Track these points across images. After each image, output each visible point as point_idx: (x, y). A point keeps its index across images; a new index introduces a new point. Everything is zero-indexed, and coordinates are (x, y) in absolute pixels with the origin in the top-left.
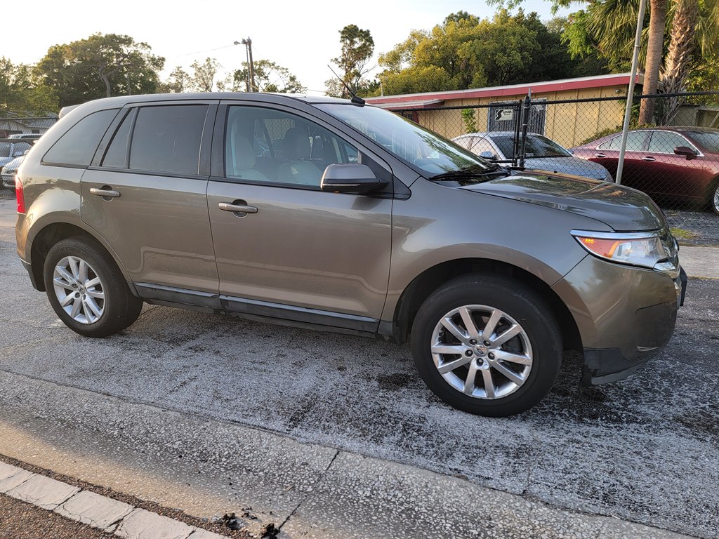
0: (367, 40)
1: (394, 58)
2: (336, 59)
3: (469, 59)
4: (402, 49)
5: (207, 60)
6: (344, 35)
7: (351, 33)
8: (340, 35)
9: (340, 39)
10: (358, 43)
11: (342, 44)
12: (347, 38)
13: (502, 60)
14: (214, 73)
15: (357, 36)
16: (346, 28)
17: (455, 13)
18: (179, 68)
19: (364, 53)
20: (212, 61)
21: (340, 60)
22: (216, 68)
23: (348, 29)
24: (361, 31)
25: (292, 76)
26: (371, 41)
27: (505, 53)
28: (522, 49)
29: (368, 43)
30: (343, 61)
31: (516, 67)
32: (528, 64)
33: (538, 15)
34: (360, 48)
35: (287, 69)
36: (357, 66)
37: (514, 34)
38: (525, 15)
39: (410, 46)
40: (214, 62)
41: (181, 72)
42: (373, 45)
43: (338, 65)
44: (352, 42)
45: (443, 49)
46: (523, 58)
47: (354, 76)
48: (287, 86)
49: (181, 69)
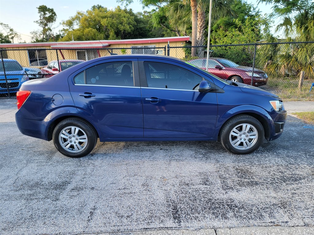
0: (53, 13)
1: (70, 23)
2: (37, 21)
3: (107, 26)
4: (74, 19)
6: (40, 10)
7: (43, 9)
8: (38, 10)
9: (38, 12)
10: (48, 15)
11: (39, 14)
12: (42, 11)
13: (121, 28)
15: (47, 11)
16: (40, 6)
17: (96, 5)
19: (51, 19)
21: (39, 22)
23: (42, 7)
24: (49, 9)
25: (11, 28)
26: (55, 14)
27: (122, 25)
28: (129, 24)
29: (53, 15)
30: (41, 22)
31: (128, 31)
32: (132, 30)
33: (133, 10)
34: (49, 17)
35: (7, 25)
36: (49, 25)
37: (125, 17)
38: (128, 10)
39: (77, 18)
42: (56, 16)
43: (38, 24)
44: (45, 14)
45: (94, 21)
46: (130, 28)
47: (48, 30)
48: (9, 34)
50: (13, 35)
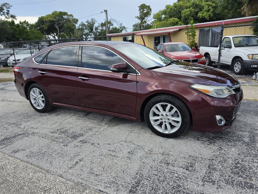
5: (92, 19)
7: (143, 7)
8: (139, 8)
9: (139, 10)
11: (140, 12)
12: (141, 9)
14: (94, 24)
15: (145, 8)
16: (141, 5)
18: (82, 23)
19: (147, 14)
20: (93, 20)
21: (139, 17)
22: (95, 22)
24: (147, 6)
26: (151, 10)
29: (149, 10)
34: (146, 12)
36: (145, 19)
40: (94, 20)
41: (83, 24)
43: (138, 19)
44: (144, 11)
47: (144, 23)
49: (83, 23)
50: (122, 28)
